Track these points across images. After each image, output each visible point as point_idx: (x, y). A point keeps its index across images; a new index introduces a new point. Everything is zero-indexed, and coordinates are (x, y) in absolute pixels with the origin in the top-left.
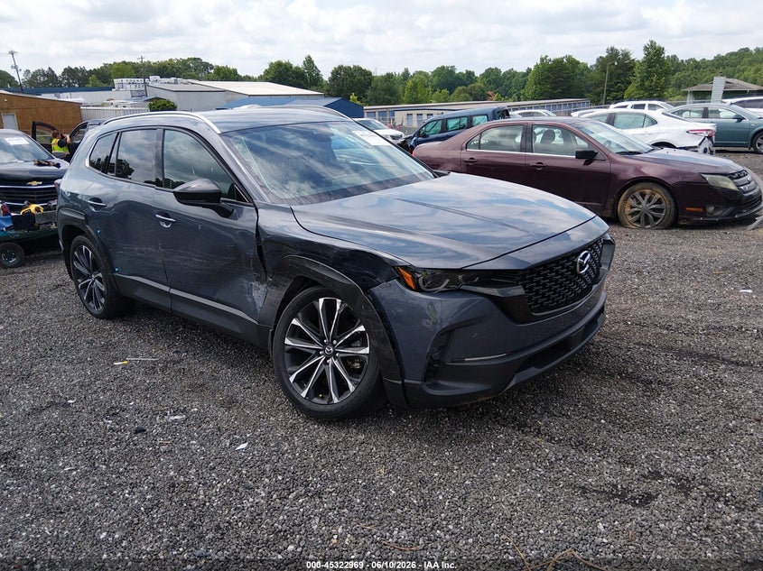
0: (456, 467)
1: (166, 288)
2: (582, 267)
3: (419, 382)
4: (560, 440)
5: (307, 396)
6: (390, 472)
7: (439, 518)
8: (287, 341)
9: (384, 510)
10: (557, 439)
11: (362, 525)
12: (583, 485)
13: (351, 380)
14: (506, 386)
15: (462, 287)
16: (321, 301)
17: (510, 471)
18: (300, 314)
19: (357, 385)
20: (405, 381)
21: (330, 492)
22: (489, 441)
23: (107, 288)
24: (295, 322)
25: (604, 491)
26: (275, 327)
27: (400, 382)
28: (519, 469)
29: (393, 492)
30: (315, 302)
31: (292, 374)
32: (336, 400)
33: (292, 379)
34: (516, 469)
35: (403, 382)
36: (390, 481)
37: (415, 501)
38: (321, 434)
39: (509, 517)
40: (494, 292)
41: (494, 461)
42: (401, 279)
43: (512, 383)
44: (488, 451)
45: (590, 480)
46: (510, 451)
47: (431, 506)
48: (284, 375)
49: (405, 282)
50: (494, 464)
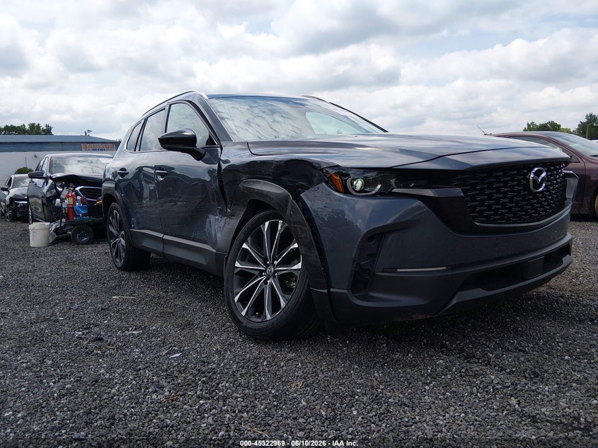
0: (381, 387)
1: (160, 235)
2: (537, 185)
3: (346, 291)
4: (512, 372)
5: (246, 314)
6: (307, 386)
7: (346, 431)
8: (237, 264)
9: (287, 418)
10: (508, 370)
11: (255, 429)
12: (534, 414)
13: (283, 297)
14: (446, 305)
15: (394, 190)
16: (267, 223)
17: (444, 394)
18: (249, 239)
19: (288, 301)
20: (332, 290)
21: (237, 398)
22: (426, 366)
23: (126, 243)
24: (245, 246)
25: (561, 422)
26: (229, 253)
27: (326, 291)
28: (455, 392)
29: (304, 403)
30: (261, 226)
31: (237, 294)
32: (269, 317)
33: (236, 299)
34: (451, 393)
35: (329, 291)
36: (304, 394)
37: (324, 413)
38: (253, 350)
39: (429, 436)
40: (429, 193)
41: (427, 384)
42: (330, 182)
43: (454, 302)
44: (423, 376)
45: (543, 410)
46: (449, 376)
47: (341, 419)
48: (230, 295)
49: (334, 184)
50: (427, 387)
